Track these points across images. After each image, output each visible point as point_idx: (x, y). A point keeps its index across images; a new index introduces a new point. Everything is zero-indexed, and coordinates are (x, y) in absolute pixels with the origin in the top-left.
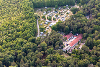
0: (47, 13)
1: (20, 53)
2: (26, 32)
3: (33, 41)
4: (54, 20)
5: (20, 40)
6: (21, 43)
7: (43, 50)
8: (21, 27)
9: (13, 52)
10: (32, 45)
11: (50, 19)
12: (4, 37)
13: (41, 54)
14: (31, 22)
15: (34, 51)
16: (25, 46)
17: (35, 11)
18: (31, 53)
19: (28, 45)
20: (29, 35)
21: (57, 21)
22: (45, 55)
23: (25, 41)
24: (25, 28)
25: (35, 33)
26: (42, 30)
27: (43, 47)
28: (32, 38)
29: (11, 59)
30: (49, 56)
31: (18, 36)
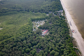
0: (36, 22)
1: (27, 37)
2: (29, 29)
3: (32, 32)
4: (39, 25)
5: (27, 32)
6: (28, 33)
7: (35, 35)
8: (27, 28)
9: (24, 36)
10: (31, 34)
11: (37, 25)
12: (22, 31)
13: (34, 37)
14: (31, 26)
15: (32, 36)
16: (29, 34)
17: (32, 22)
18: (31, 37)
19: (30, 34)
20: (30, 30)
21: (40, 25)
22: (36, 37)
23: (29, 32)
24: (29, 28)
25: (32, 30)
26: (35, 28)
27: (35, 34)
28: (31, 31)
29: (24, 39)
30: (37, 38)
31: (26, 31)
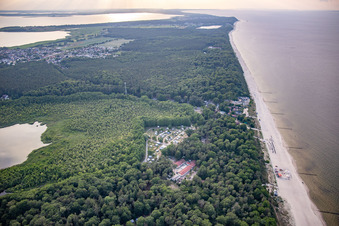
0: (158, 133)
1: (121, 181)
2: (131, 155)
3: (138, 167)
4: (166, 142)
5: (123, 164)
6: (124, 169)
7: (148, 178)
8: (127, 149)
9: (112, 179)
10: (136, 172)
11: (161, 141)
13: (144, 183)
14: (139, 143)
15: (138, 179)
16: (128, 172)
17: (146, 131)
18: (132, 182)
19: (131, 171)
20: (134, 158)
21: (169, 143)
22: (149, 184)
23: (129, 166)
24: (131, 151)
25: (142, 157)
26: (150, 153)
27: (148, 175)
28: (138, 162)
29: (109, 188)
30: (153, 187)
31: (122, 160)
